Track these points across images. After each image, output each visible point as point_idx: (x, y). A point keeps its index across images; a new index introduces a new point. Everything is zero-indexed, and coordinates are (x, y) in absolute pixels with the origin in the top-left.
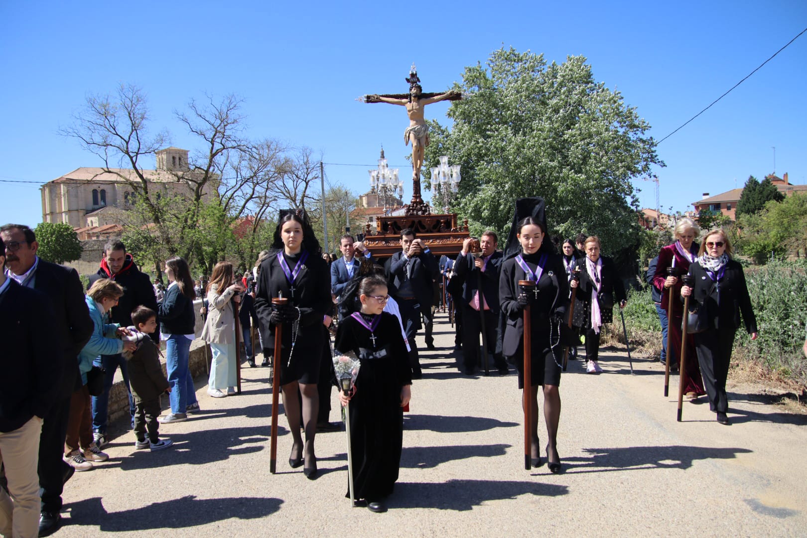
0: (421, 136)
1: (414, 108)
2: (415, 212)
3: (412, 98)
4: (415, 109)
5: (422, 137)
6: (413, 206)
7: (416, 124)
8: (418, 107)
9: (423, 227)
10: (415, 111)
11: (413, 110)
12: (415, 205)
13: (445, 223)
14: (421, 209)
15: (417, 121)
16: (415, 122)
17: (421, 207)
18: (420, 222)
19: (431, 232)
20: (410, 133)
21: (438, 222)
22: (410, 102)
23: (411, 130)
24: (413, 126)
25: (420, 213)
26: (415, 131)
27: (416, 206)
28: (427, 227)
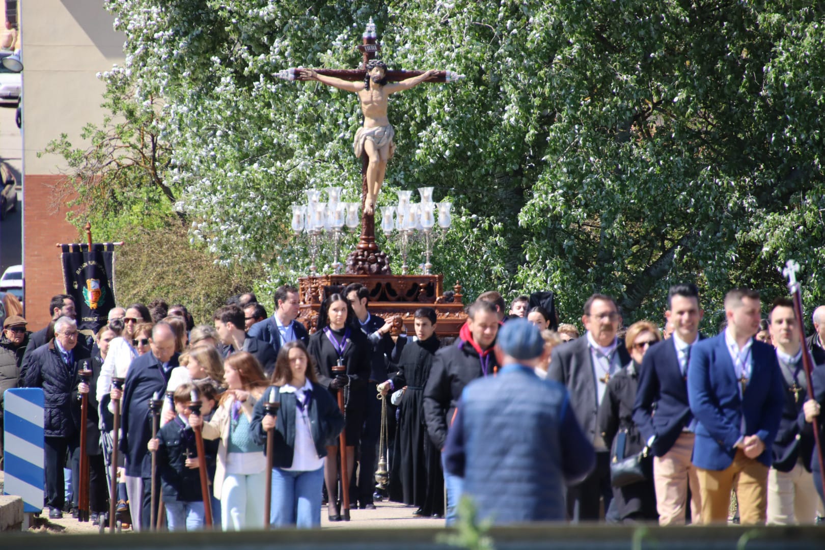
0: (381, 144)
1: (374, 99)
2: (366, 266)
3: (372, 83)
4: (377, 101)
5: (384, 146)
6: (363, 255)
7: (376, 124)
8: (379, 98)
9: (393, 293)
10: (375, 104)
11: (372, 102)
12: (366, 253)
13: (425, 288)
14: (375, 261)
15: (376, 120)
16: (373, 121)
17: (376, 257)
18: (388, 285)
19: (404, 300)
20: (365, 139)
21: (416, 286)
22: (368, 88)
23: (369, 134)
24: (370, 127)
25: (374, 266)
26: (374, 137)
27: (368, 256)
28: (398, 293)
